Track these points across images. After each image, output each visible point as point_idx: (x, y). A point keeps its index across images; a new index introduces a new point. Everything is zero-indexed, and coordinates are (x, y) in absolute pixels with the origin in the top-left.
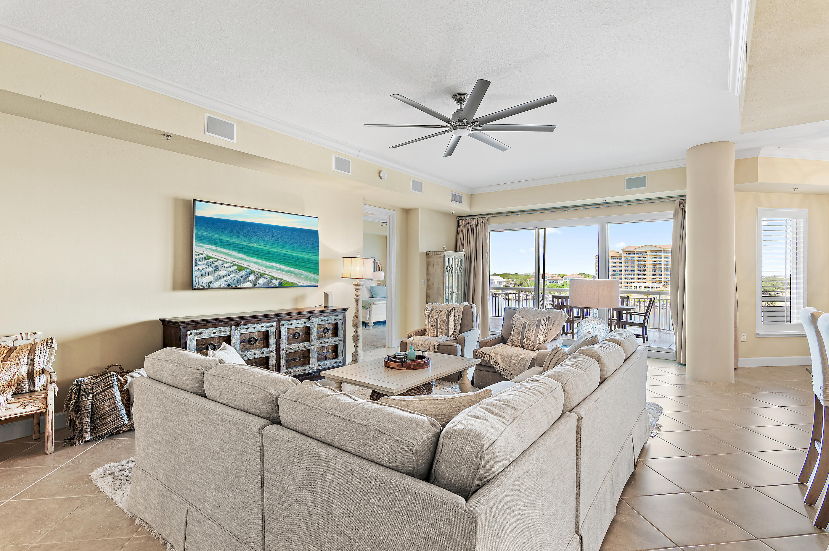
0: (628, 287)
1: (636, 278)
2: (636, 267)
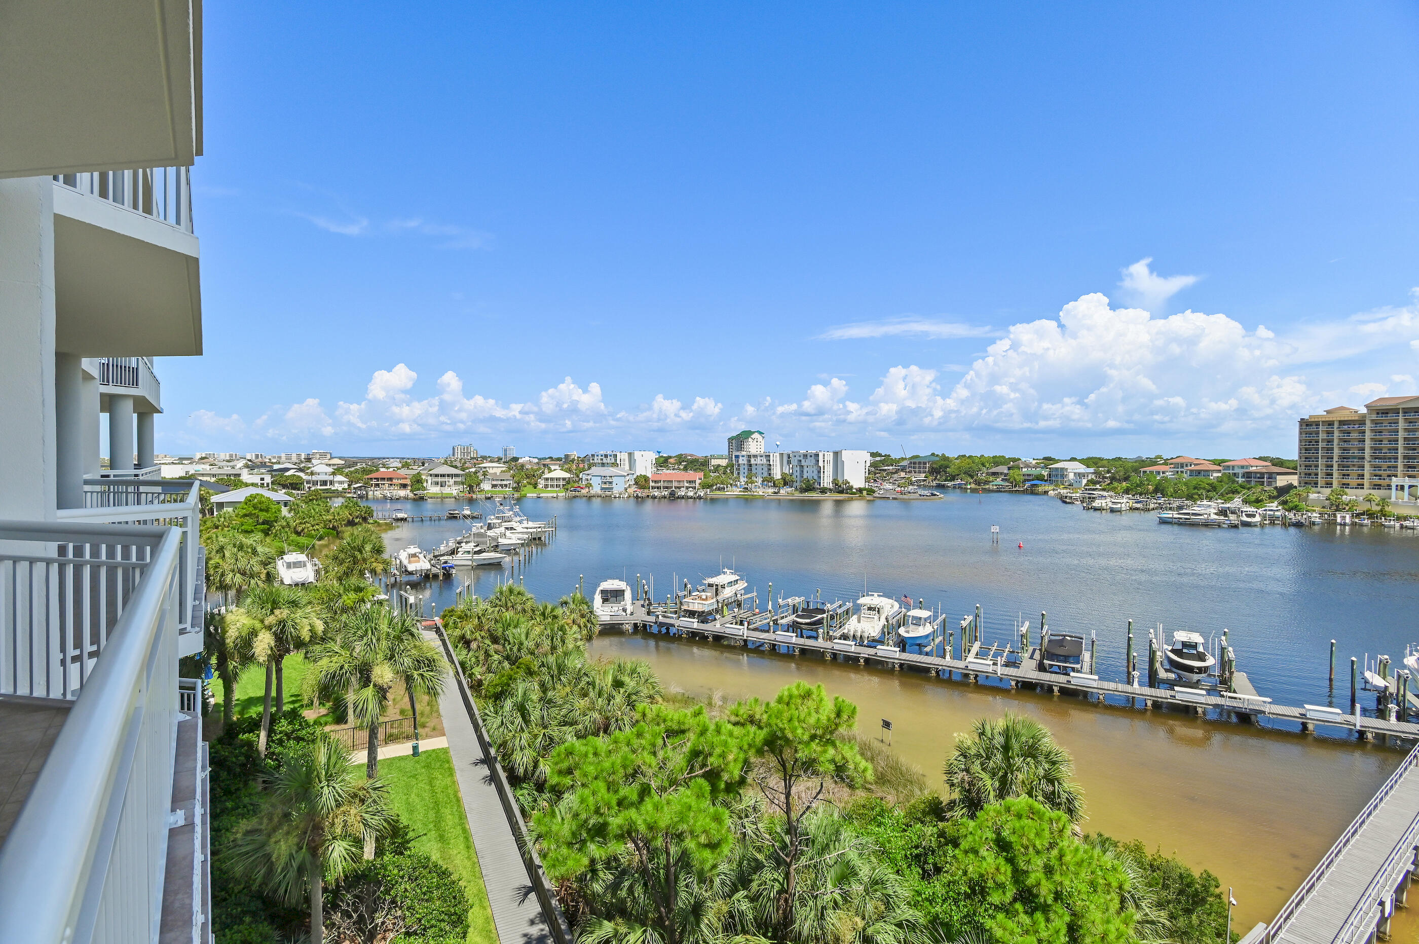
0: (1380, 485)
1: (1400, 467)
2: (1401, 442)
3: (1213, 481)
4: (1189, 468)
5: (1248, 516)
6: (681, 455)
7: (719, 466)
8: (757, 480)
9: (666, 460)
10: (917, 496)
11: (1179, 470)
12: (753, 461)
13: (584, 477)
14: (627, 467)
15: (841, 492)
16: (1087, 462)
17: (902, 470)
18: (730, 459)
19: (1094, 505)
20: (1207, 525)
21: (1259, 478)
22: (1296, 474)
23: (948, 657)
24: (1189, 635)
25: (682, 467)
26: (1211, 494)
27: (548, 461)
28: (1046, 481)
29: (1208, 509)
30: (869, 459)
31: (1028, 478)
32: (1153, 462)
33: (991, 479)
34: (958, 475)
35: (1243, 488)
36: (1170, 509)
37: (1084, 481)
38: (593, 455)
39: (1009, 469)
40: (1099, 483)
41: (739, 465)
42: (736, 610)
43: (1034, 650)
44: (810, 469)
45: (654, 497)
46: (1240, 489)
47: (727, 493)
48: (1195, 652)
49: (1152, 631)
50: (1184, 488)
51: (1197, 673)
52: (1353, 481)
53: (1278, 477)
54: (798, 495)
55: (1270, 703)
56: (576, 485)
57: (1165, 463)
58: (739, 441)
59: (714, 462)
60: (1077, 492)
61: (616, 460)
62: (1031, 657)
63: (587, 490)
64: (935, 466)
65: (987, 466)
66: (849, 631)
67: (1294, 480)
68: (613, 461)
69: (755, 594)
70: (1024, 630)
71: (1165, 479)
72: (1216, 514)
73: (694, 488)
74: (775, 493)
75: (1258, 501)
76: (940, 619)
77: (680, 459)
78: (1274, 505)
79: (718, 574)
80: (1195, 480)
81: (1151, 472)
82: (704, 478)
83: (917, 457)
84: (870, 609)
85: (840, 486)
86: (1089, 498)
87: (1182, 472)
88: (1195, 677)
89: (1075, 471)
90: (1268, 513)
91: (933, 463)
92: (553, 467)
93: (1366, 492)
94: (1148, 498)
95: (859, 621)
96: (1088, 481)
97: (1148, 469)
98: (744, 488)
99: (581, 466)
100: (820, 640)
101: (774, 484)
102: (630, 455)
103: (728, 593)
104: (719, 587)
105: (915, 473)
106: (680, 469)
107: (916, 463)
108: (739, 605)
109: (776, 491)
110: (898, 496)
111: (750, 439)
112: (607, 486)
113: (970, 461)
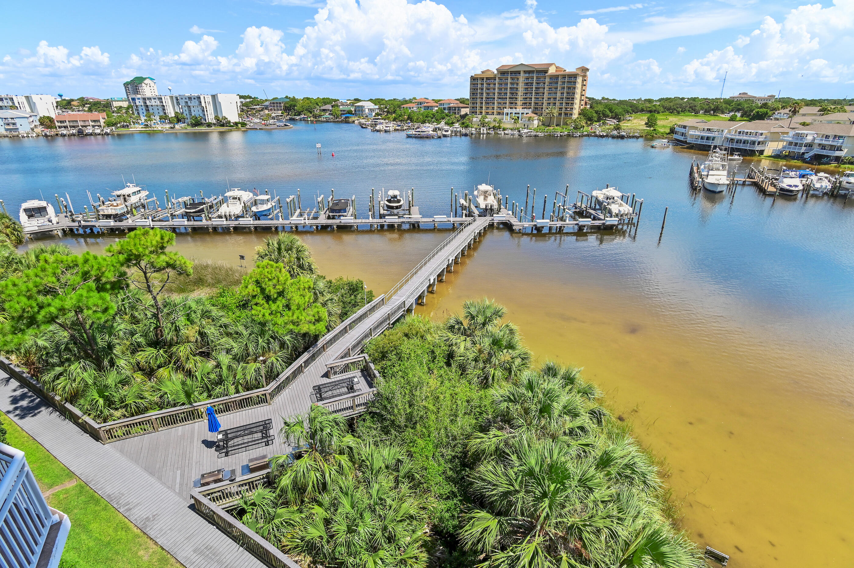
0: (500, 113)
3: (434, 112)
4: (424, 105)
5: (446, 131)
6: (83, 98)
7: (121, 107)
8: (154, 118)
9: (69, 103)
10: (276, 126)
11: (419, 106)
12: (148, 103)
14: (28, 109)
15: (223, 125)
16: (374, 101)
17: (266, 109)
18: (129, 101)
19: (376, 128)
20: (428, 137)
21: (454, 110)
22: (468, 107)
23: (280, 219)
24: (393, 192)
25: (87, 109)
26: (432, 120)
28: (353, 114)
29: (428, 128)
30: (239, 100)
31: (343, 112)
32: (406, 102)
33: (322, 114)
34: (302, 111)
35: (447, 116)
36: (413, 129)
37: (374, 114)
39: (332, 106)
40: (381, 115)
41: (137, 106)
42: (143, 210)
43: (327, 210)
44: (196, 109)
45: (63, 136)
46: (445, 117)
47: (131, 130)
48: (396, 199)
49: (380, 192)
51: (396, 209)
52: (490, 111)
53: (462, 109)
54: (190, 129)
55: (423, 217)
57: (412, 102)
58: (134, 86)
59: (115, 104)
60: (369, 121)
61: (13, 103)
62: (325, 213)
64: (287, 105)
65: (320, 105)
66: (221, 213)
67: (467, 111)
68: (11, 104)
69: (155, 198)
70: (320, 199)
71: (413, 112)
72: (432, 131)
74: (171, 128)
75: (451, 123)
76: (277, 198)
77: (83, 102)
78: (458, 125)
79: (123, 187)
80: (426, 112)
81: (407, 108)
82: (108, 117)
83: (275, 99)
84: (234, 198)
85: (221, 121)
86: (375, 124)
87: (421, 107)
89: (368, 108)
90: (454, 129)
91: (286, 103)
93: (494, 116)
94: (404, 123)
95: (228, 206)
97: (405, 106)
98: (145, 125)
100: (204, 221)
101: (170, 121)
102: (28, 98)
103: (134, 200)
104: (126, 197)
105: (275, 110)
106: (85, 111)
107: (275, 103)
108: (144, 207)
109: (172, 126)
110: (264, 127)
111: (143, 85)
112: (11, 127)
113: (309, 101)
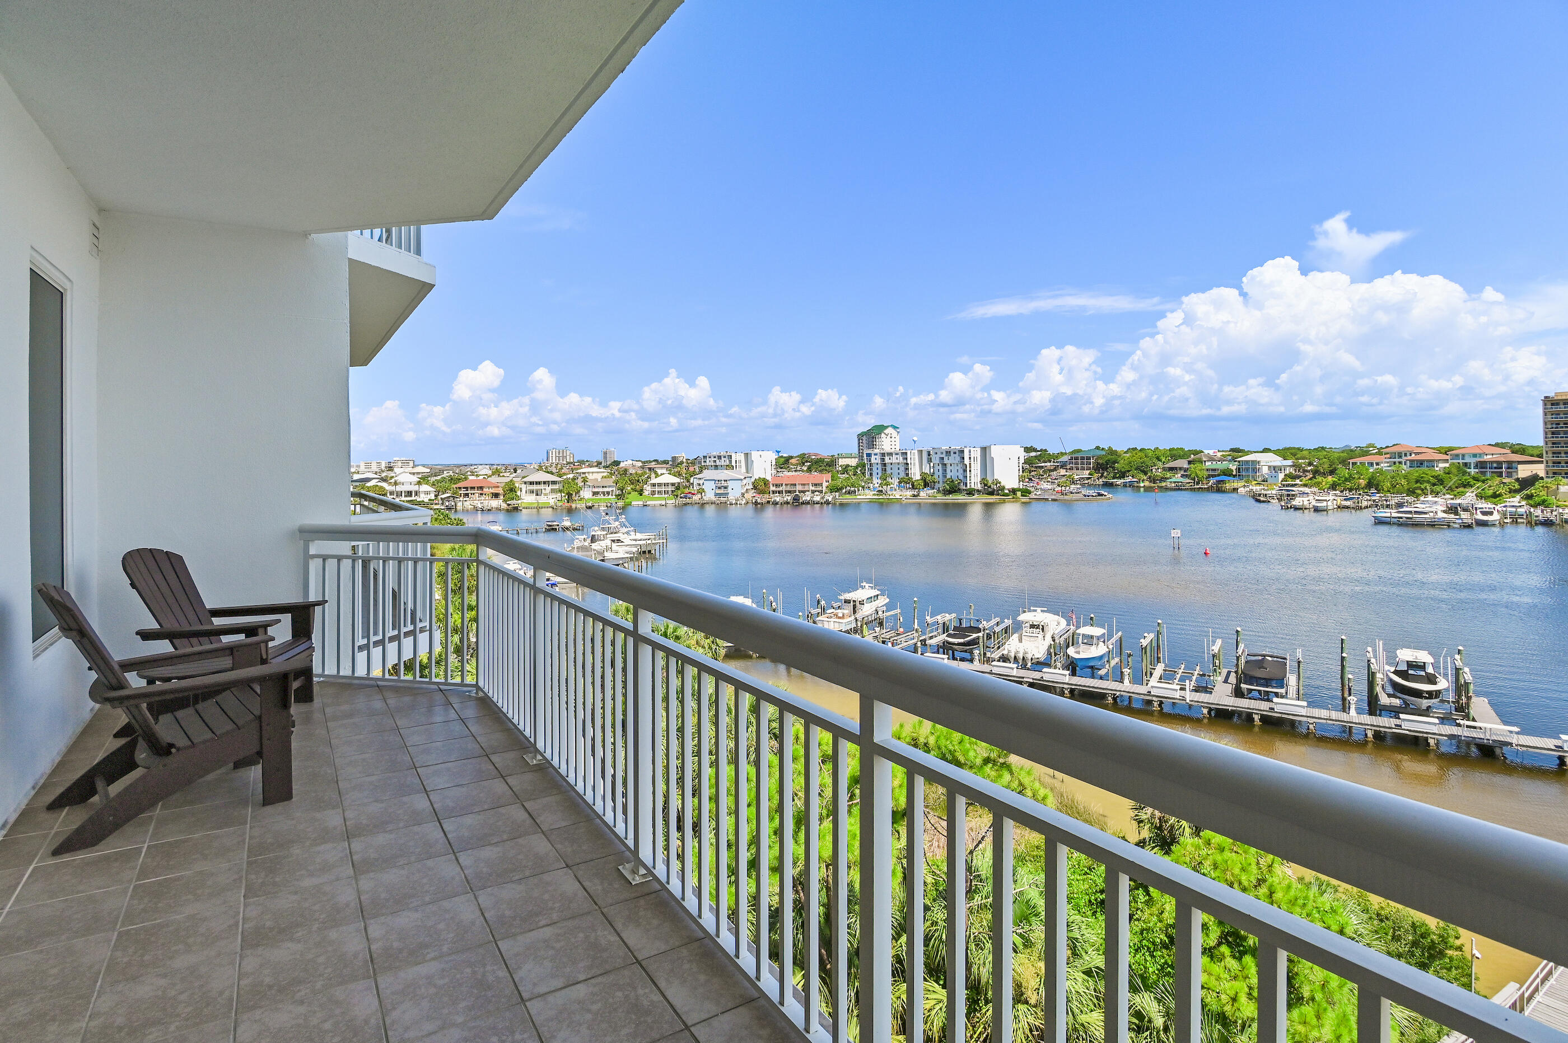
3: (1439, 473)
4: (1409, 458)
5: (1484, 513)
6: (804, 454)
7: (848, 466)
8: (892, 481)
9: (787, 460)
10: (1080, 496)
11: (1397, 460)
12: (887, 460)
13: (696, 482)
14: (743, 469)
15: (992, 493)
16: (1284, 453)
17: (1062, 467)
18: (861, 457)
19: (1294, 503)
20: (1433, 525)
21: (1495, 468)
22: (1542, 462)
23: (1126, 681)
24: (1415, 654)
25: (805, 468)
26: (1437, 488)
27: (653, 465)
28: (1234, 476)
29: (1433, 506)
30: (1023, 455)
31: (1212, 473)
32: (1364, 452)
33: (1168, 475)
34: (1129, 471)
35: (1477, 480)
36: (1388, 506)
37: (1281, 476)
38: (705, 457)
39: (1190, 462)
40: (1299, 477)
41: (871, 465)
42: (877, 629)
43: (1229, 673)
44: (954, 468)
45: (775, 503)
46: (1472, 482)
47: (859, 497)
48: (1423, 673)
49: (1369, 649)
50: (1403, 482)
51: (1426, 698)
53: (1520, 467)
54: (940, 498)
55: (1518, 733)
56: (687, 491)
57: (1379, 453)
58: (870, 437)
59: (842, 462)
60: (1273, 489)
61: (730, 462)
62: (1226, 681)
63: (699, 496)
64: (1101, 461)
65: (1163, 460)
66: (1009, 651)
67: (1540, 470)
68: (728, 463)
69: (899, 611)
70: (1216, 648)
71: (1381, 472)
72: (1444, 512)
73: (821, 492)
74: (914, 496)
75: (1495, 496)
76: (1116, 637)
77: (803, 459)
78: (1516, 500)
80: (1416, 472)
81: (1363, 464)
82: (832, 480)
83: (1079, 451)
84: (1032, 626)
85: (990, 487)
86: (1288, 495)
87: (1400, 463)
88: (1425, 703)
89: (1270, 464)
90: (1509, 509)
91: (1099, 457)
92: (659, 472)
94: (1360, 494)
95: (1020, 640)
96: (1285, 475)
97: (1358, 460)
98: (878, 491)
99: (691, 469)
100: (976, 662)
101: (913, 485)
102: (747, 455)
103: (867, 610)
104: (857, 603)
105: (1077, 469)
106: (803, 471)
107: (1078, 459)
108: (881, 624)
109: (915, 493)
110: (1059, 497)
111: (883, 435)
112: (721, 491)
113: (1142, 454)
